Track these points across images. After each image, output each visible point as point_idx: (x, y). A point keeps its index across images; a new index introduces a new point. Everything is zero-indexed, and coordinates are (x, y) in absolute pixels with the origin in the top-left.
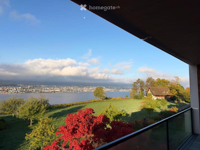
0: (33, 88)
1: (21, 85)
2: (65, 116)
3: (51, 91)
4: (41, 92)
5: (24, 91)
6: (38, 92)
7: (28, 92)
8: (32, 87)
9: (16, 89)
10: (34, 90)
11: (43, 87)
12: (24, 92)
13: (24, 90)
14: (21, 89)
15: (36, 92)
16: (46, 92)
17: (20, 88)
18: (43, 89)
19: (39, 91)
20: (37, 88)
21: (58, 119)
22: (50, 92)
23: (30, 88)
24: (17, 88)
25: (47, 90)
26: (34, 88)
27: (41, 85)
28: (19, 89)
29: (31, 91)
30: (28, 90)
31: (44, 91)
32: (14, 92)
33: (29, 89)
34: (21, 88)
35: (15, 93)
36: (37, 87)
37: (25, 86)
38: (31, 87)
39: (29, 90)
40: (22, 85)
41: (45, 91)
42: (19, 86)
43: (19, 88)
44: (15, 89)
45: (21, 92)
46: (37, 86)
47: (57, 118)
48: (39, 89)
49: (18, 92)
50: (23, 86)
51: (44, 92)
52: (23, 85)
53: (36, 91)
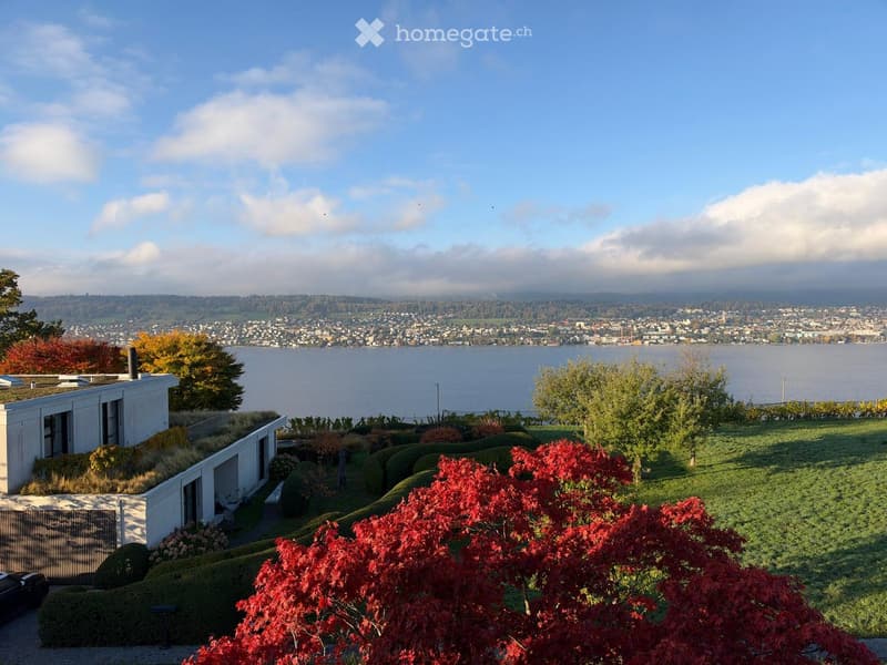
0: (742, 323)
1: (689, 311)
2: (822, 467)
3: (831, 333)
4: (781, 340)
5: (705, 336)
6: (766, 338)
7: (722, 340)
8: (738, 318)
9: (671, 326)
10: (748, 333)
11: (788, 318)
12: (703, 340)
13: (705, 331)
14: (690, 327)
15: (758, 340)
16: (806, 341)
17: (688, 322)
18: (792, 327)
19: (770, 336)
20: (758, 321)
21: (778, 475)
22: (827, 339)
23: (729, 322)
24: (677, 323)
25: (808, 328)
26: (747, 324)
27: (778, 306)
28: (683, 327)
29: (732, 337)
30: (722, 332)
31: (792, 335)
32: (665, 340)
33: (725, 325)
34: (693, 323)
35: (668, 344)
36: (758, 316)
37: (707, 315)
38: (731, 317)
39: (725, 333)
40: (694, 311)
41: (799, 335)
42: (685, 317)
43: (684, 323)
44: (668, 329)
45: (692, 341)
46: (757, 310)
47: (777, 471)
48: (770, 324)
49: (681, 338)
50: (697, 313)
51: (794, 340)
52: (700, 311)
53: (755, 334)
